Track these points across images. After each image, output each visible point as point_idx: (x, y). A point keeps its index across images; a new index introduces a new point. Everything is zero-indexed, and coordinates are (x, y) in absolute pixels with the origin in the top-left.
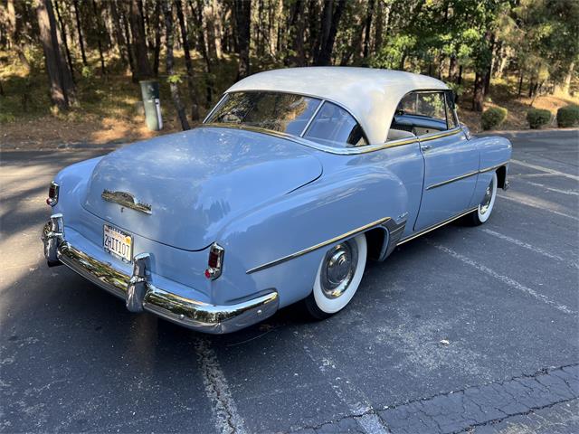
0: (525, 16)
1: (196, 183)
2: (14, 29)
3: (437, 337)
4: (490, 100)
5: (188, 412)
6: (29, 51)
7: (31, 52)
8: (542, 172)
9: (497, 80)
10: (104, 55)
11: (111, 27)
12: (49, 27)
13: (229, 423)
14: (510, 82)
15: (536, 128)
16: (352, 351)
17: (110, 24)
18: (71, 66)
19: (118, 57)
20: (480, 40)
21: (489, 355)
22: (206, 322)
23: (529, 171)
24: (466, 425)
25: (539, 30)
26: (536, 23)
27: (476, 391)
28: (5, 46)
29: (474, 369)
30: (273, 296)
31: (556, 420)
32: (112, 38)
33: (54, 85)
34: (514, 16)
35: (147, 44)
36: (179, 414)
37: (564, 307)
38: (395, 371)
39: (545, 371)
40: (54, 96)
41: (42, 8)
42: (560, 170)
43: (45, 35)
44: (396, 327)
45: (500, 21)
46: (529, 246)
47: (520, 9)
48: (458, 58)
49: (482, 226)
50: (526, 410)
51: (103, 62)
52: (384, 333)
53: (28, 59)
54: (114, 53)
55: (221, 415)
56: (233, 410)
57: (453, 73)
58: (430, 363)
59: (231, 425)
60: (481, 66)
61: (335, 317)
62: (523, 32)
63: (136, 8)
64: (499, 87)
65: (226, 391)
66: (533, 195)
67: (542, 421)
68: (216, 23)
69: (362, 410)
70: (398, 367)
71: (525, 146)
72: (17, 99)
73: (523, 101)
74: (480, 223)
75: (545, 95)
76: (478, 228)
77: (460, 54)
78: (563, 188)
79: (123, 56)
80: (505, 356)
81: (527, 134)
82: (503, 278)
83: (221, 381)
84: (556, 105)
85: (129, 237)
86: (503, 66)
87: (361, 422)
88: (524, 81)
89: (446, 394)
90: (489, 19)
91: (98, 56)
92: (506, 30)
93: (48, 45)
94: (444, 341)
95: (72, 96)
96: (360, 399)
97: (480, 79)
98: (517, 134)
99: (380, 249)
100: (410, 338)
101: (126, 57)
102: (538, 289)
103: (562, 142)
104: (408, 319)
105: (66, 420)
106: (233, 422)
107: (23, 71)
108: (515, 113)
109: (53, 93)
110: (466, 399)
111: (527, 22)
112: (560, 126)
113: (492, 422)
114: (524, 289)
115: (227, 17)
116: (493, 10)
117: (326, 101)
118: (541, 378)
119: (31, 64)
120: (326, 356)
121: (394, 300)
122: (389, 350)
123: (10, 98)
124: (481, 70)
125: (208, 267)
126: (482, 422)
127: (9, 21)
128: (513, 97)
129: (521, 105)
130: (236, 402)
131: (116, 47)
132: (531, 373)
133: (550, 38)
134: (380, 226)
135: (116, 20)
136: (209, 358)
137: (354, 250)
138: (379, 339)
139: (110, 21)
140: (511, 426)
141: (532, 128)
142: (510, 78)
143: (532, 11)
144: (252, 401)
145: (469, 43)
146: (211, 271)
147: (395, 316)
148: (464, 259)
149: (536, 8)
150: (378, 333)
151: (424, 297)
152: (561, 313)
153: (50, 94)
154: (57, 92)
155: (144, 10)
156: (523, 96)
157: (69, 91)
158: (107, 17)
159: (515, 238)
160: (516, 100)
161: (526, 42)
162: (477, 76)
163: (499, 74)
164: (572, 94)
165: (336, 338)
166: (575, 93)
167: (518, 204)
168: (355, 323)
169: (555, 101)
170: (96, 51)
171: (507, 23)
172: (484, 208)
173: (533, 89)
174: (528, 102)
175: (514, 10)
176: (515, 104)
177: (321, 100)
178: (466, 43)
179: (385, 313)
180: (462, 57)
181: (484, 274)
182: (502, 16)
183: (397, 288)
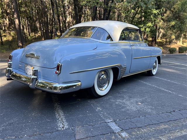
0: (166, 19)
1: (55, 49)
2: (8, 26)
3: (137, 102)
4: (157, 45)
5: (49, 121)
6: (12, 33)
7: (13, 33)
8: (174, 64)
9: (159, 40)
10: (36, 34)
11: (38, 26)
12: (18, 24)
13: (63, 124)
14: (163, 41)
15: (172, 53)
16: (108, 106)
17: (38, 25)
18: (25, 37)
19: (40, 35)
20: (152, 27)
21: (155, 107)
22: (56, 90)
23: (170, 63)
24: (146, 125)
25: (171, 23)
26: (170, 21)
27: (150, 116)
28: (5, 32)
29: (150, 111)
30: (79, 83)
31: (177, 124)
32: (38, 29)
33: (19, 41)
34: (162, 19)
35: (49, 31)
36: (45, 122)
37: (181, 95)
38: (122, 111)
39: (174, 111)
40: (19, 45)
41: (17, 18)
42: (180, 63)
43: (17, 26)
44: (123, 100)
45: (158, 21)
46: (169, 81)
47: (164, 17)
48: (146, 32)
49: (154, 76)
50: (167, 121)
51: (35, 36)
52: (119, 101)
53: (12, 35)
54: (39, 34)
55: (60, 122)
56: (64, 121)
57: (144, 37)
58: (134, 109)
59: (63, 125)
60: (153, 35)
61: (103, 97)
62: (166, 24)
63: (46, 20)
64: (160, 42)
65: (63, 116)
66: (171, 69)
67: (172, 124)
68: (71, 24)
69: (109, 121)
70: (123, 110)
71: (168, 58)
72: (7, 46)
73: (167, 46)
74: (153, 75)
75: (174, 44)
76: (153, 76)
77: (146, 31)
78: (181, 67)
79: (41, 34)
80: (160, 107)
81: (169, 55)
82: (160, 88)
83: (61, 113)
84: (178, 47)
85: (33, 67)
86: (160, 36)
87: (109, 124)
88: (167, 40)
89: (139, 117)
90: (155, 21)
91: (34, 35)
92: (161, 23)
93: (18, 29)
94: (139, 103)
95: (25, 45)
96: (109, 118)
97: (153, 39)
98: (166, 55)
99: (118, 75)
100: (128, 103)
101: (43, 35)
102: (172, 91)
103: (180, 57)
104: (128, 98)
105: (6, 123)
106: (64, 124)
107: (10, 38)
108: (165, 49)
109: (19, 44)
110: (146, 118)
111: (167, 21)
112: (180, 53)
113: (155, 124)
114: (167, 91)
115: (74, 23)
116: (156, 18)
117: (99, 27)
118: (172, 113)
119: (13, 37)
120: (98, 107)
121: (123, 93)
122: (120, 106)
123: (6, 46)
124: (153, 36)
125: (56, 70)
126: (151, 124)
127: (7, 24)
128: (164, 45)
129: (167, 47)
130: (66, 119)
131: (40, 32)
132: (169, 111)
133: (174, 26)
134: (117, 67)
135: (40, 24)
136: (58, 107)
137: (108, 74)
138: (117, 103)
139: (38, 24)
140: (161, 125)
141: (171, 53)
142: (163, 40)
143: (168, 17)
144: (71, 118)
145: (149, 27)
146: (57, 72)
147: (123, 97)
148: (148, 84)
149: (169, 17)
150: (116, 101)
151: (133, 93)
152: (180, 97)
153: (18, 44)
154: (20, 43)
155: (49, 22)
156: (167, 45)
157: (24, 43)
158: (37, 23)
159: (165, 79)
160: (165, 46)
161: (167, 27)
162: (152, 38)
163: (159, 38)
164: (183, 44)
165: (102, 102)
166: (184, 43)
167: (166, 71)
168: (109, 99)
169: (178, 46)
170: (34, 33)
171: (161, 21)
172: (154, 70)
173: (170, 42)
174: (169, 46)
175: (162, 17)
176: (165, 47)
177: (97, 27)
178: (148, 28)
179: (120, 97)
180: (147, 32)
181: (154, 87)
182: (159, 19)
183: (124, 90)
